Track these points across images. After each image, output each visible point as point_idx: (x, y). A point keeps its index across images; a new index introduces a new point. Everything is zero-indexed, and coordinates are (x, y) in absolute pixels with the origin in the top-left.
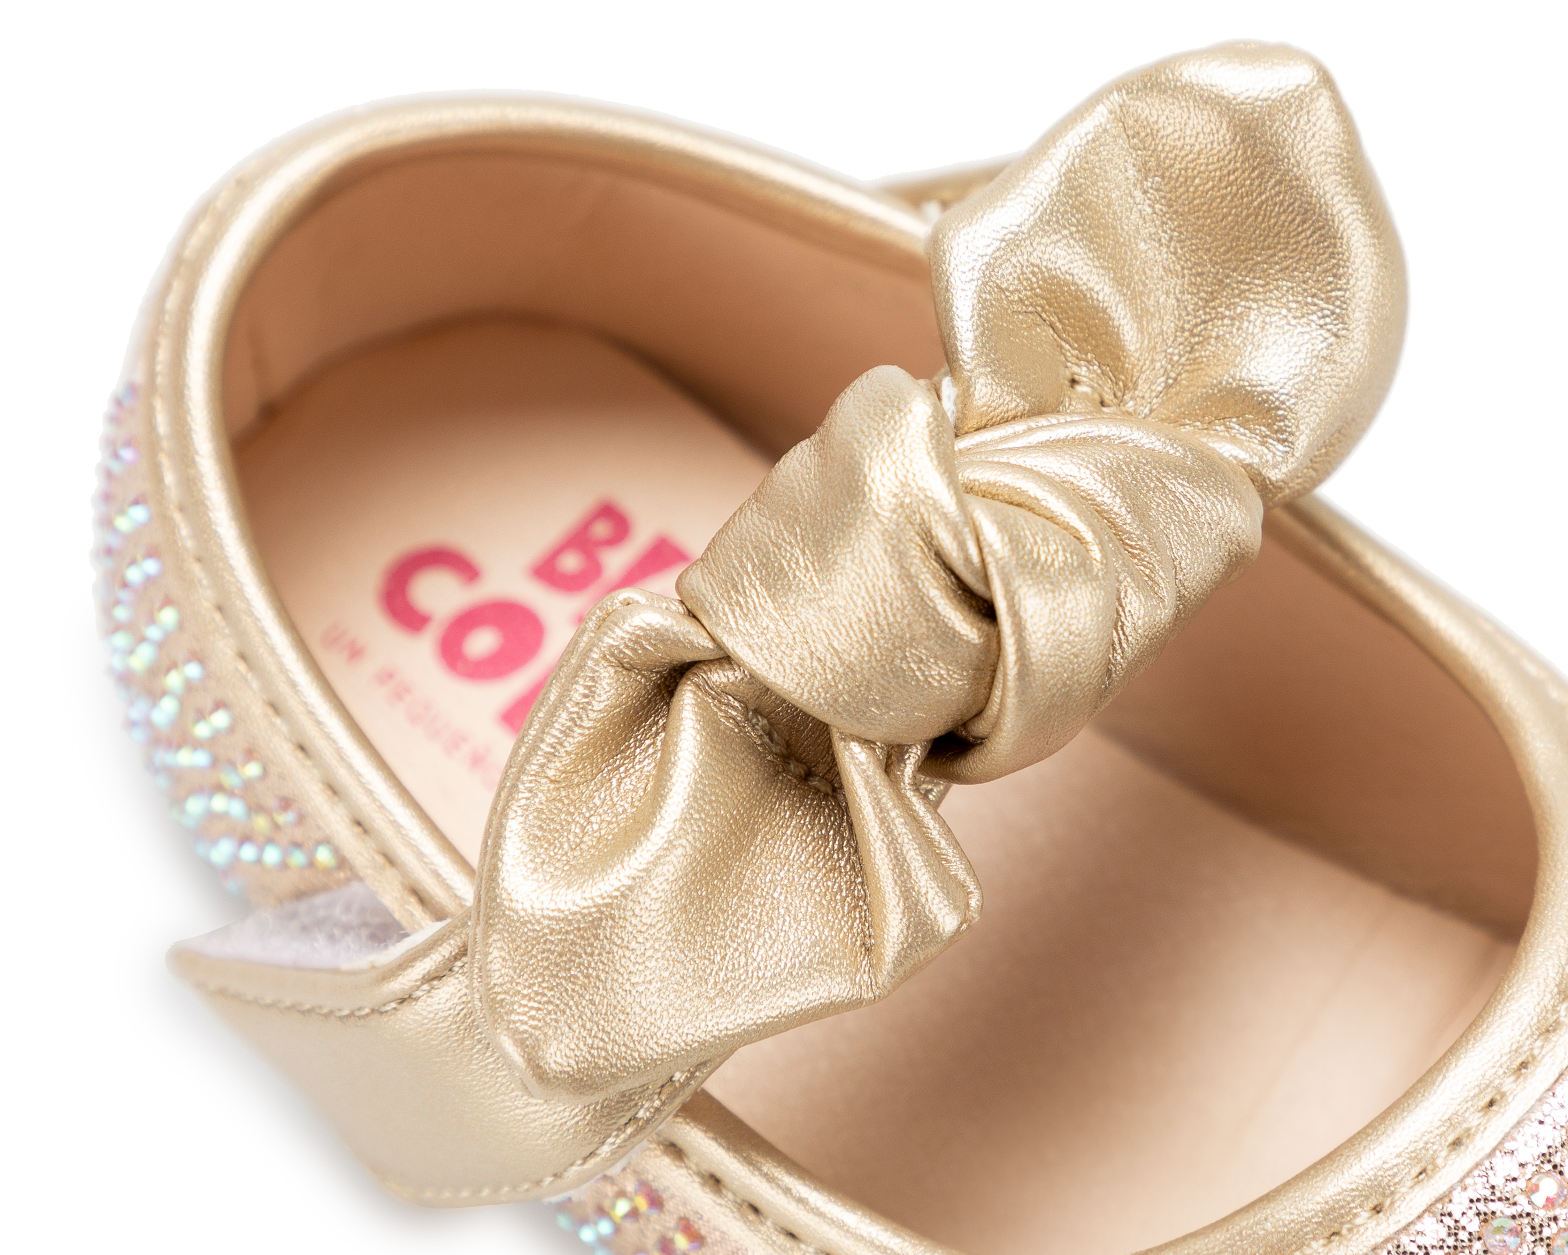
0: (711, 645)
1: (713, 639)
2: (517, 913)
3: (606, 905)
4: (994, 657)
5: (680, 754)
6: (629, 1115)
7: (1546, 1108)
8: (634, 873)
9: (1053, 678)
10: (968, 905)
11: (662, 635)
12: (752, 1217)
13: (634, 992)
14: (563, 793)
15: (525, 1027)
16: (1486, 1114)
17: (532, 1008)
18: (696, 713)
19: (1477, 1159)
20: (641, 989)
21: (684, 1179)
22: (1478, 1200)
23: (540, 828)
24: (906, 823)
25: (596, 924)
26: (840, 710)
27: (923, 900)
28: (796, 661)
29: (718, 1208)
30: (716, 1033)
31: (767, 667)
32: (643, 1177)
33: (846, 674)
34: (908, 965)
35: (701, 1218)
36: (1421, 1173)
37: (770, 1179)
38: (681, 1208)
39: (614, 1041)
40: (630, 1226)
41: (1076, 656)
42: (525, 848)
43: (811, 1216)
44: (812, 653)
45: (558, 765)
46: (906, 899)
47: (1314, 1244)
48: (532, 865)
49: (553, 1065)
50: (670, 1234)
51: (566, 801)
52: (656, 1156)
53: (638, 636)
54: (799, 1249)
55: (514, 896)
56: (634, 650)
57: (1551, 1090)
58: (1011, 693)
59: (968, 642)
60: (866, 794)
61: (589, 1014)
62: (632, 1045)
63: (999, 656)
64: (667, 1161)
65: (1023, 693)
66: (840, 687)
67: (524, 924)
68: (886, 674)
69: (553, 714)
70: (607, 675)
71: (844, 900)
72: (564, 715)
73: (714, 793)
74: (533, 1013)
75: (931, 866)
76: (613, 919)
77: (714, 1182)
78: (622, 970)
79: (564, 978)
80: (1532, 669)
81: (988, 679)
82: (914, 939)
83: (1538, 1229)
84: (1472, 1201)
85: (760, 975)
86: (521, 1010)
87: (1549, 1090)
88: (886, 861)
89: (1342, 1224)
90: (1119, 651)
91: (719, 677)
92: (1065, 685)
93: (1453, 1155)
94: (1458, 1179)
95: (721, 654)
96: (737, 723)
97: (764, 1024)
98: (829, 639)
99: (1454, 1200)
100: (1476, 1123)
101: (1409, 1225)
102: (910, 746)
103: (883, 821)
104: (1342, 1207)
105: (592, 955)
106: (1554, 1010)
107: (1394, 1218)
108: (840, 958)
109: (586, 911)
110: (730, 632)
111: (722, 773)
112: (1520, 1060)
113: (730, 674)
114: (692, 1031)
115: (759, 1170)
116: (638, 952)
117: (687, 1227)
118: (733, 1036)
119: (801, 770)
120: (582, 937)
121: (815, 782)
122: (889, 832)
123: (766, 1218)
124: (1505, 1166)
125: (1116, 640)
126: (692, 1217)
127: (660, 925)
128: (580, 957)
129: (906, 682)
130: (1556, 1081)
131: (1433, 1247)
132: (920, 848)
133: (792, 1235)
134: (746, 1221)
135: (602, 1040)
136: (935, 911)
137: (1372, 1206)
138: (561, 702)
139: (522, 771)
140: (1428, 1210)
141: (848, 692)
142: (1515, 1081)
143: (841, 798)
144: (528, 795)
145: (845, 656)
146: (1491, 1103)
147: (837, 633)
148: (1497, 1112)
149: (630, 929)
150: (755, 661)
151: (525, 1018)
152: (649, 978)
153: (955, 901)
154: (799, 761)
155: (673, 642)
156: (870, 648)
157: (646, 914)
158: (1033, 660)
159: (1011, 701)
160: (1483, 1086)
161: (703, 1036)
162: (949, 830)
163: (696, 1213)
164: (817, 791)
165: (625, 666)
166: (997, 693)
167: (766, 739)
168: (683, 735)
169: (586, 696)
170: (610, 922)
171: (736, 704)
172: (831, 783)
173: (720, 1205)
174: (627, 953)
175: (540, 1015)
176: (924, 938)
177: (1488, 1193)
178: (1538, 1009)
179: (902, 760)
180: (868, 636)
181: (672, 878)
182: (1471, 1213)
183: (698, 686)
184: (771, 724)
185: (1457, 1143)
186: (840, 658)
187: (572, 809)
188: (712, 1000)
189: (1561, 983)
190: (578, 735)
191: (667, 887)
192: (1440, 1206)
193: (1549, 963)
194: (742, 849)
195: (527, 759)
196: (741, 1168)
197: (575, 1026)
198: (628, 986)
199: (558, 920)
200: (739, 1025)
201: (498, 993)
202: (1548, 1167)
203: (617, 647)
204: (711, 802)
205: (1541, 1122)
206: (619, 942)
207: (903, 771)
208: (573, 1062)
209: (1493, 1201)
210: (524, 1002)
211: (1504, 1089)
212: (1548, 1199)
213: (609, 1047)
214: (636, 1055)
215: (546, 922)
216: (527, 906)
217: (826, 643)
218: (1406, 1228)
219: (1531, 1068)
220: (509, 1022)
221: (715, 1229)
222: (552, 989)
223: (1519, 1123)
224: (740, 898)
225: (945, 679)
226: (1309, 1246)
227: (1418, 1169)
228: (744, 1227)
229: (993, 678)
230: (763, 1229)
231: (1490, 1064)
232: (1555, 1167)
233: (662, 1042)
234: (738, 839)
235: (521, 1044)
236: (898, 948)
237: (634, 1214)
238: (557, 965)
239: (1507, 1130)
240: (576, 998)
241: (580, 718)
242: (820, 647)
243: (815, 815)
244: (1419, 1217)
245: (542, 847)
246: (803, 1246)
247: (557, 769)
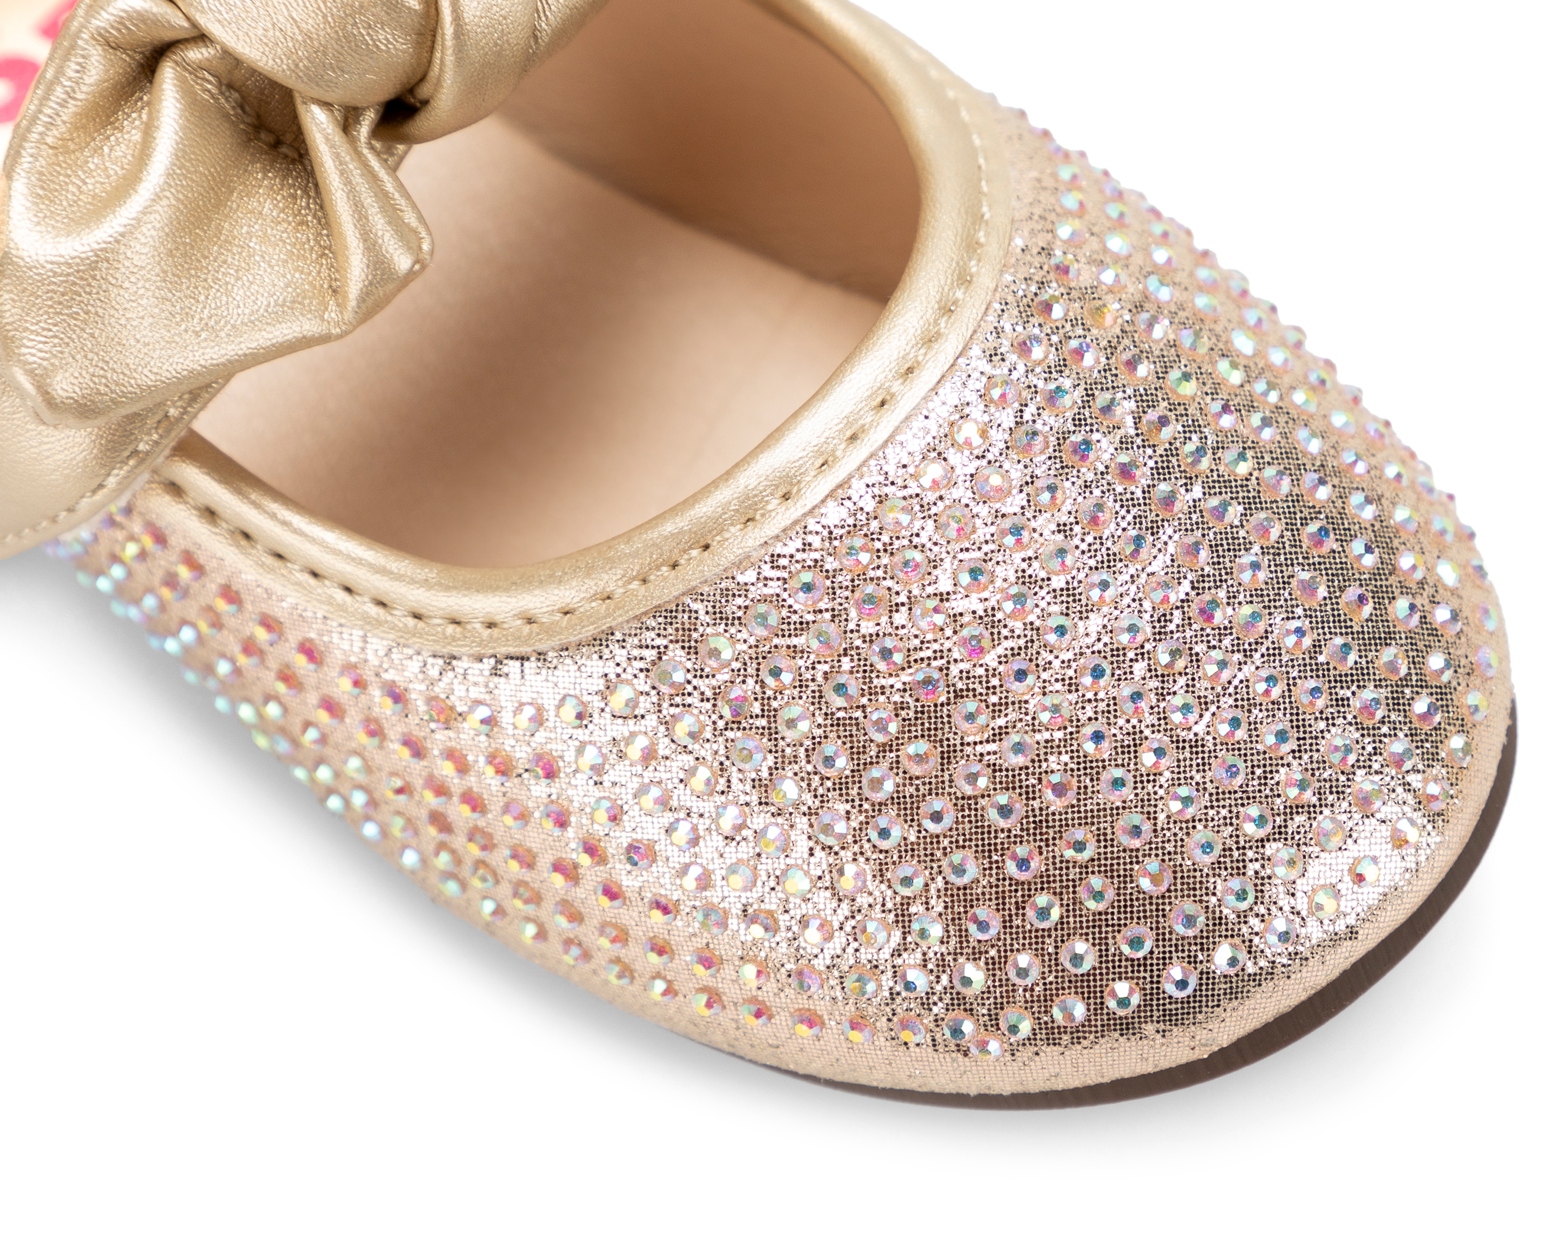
0: (186, 24)
1: (188, 18)
2: (23, 259)
3: (101, 250)
4: (433, 22)
5: (162, 119)
6: (131, 448)
7: (931, 405)
8: (126, 222)
9: (485, 37)
10: (420, 248)
11: (142, 16)
12: (244, 542)
13: (129, 327)
14: (61, 158)
15: (35, 359)
16: (878, 412)
17: (40, 342)
18: (175, 85)
19: (872, 449)
20: (134, 323)
21: (183, 513)
22: (873, 485)
23: (42, 188)
24: (362, 175)
25: (93, 266)
26: (301, 74)
27: (380, 241)
28: (260, 32)
29: (213, 536)
30: (203, 363)
31: (235, 38)
32: (147, 517)
33: (305, 41)
34: (370, 301)
35: (200, 547)
36: (823, 465)
37: (257, 505)
38: (181, 541)
39: (113, 370)
40: (139, 568)
41: (505, 18)
42: (28, 204)
43: (294, 536)
44: (274, 25)
45: (55, 132)
46: (365, 241)
47: (732, 529)
48: (35, 219)
49: (60, 392)
50: (173, 569)
51: (64, 165)
52: (158, 495)
53: (122, 18)
54: (287, 567)
55: (21, 246)
56: (119, 30)
57: (935, 390)
58: (449, 52)
59: (409, 8)
60: (327, 149)
61: (90, 346)
62: (128, 373)
63: (437, 22)
64: (167, 498)
65: (460, 51)
66: (300, 53)
67: (30, 269)
68: (339, 39)
69: (49, 90)
70: (95, 52)
71: (312, 248)
72: (59, 89)
73: (194, 153)
74: (41, 346)
75: (386, 212)
76: (108, 261)
77: (210, 514)
78: (117, 307)
79: (67, 315)
80: (914, 54)
81: (429, 43)
82: (374, 276)
83: (926, 507)
84: (868, 486)
85: (240, 311)
86: (30, 344)
87: (932, 389)
88: (347, 208)
89: (756, 510)
90: (543, 19)
91: (195, 54)
92: (496, 44)
93: (851, 447)
94: (855, 466)
95: (194, 33)
96: (212, 96)
97: (245, 355)
98: (288, 10)
99: (853, 486)
100: (869, 419)
101: (814, 508)
102: (364, 109)
103: (342, 173)
104: (756, 496)
105: (90, 294)
106: (936, 323)
107: (801, 503)
108: (310, 298)
109: (83, 255)
110: (203, 12)
111: (200, 135)
112: (907, 366)
113: (204, 50)
114: (181, 360)
115: (247, 498)
116: (131, 291)
117: (189, 559)
118: (218, 365)
119: (271, 139)
120: (82, 279)
121: (284, 149)
122: (348, 182)
123: (256, 542)
124: (895, 455)
125: (540, 8)
126: (192, 549)
127: (150, 267)
128: (80, 296)
129: (357, 46)
130: (939, 382)
131: (835, 526)
132: (376, 196)
133: (280, 556)
134: (238, 546)
135: (102, 369)
136: (391, 251)
137: (781, 494)
138: (57, 78)
139: (24, 139)
140: (831, 495)
141: (307, 58)
142: (903, 383)
143: (307, 162)
144: (31, 159)
145: (304, 25)
146: (883, 404)
147: (295, 5)
148: (888, 410)
149: (123, 270)
150: (225, 35)
151: (33, 351)
152: (141, 314)
153: (408, 242)
154: (270, 131)
155: (152, 21)
156: (325, 16)
157: (136, 258)
158: (467, 21)
159: (450, 59)
160: (875, 388)
161: (191, 365)
162: (402, 185)
163: (195, 544)
164: (286, 156)
165: (111, 45)
166: (438, 55)
167: (239, 111)
168: (165, 103)
169: (78, 72)
170: (105, 265)
171: (211, 78)
172: (298, 150)
173: (216, 534)
174: (122, 292)
175: (46, 348)
176: (383, 274)
177: (881, 478)
178: (921, 323)
179: (358, 122)
180: (322, 5)
181: (158, 226)
182: (868, 497)
183: (176, 62)
184: (243, 97)
185: (853, 438)
186: (298, 27)
187: (69, 172)
188: (197, 334)
189: (941, 300)
190: (72, 107)
191: (154, 233)
192: (840, 491)
193: (931, 284)
194: (219, 204)
195: (29, 130)
196: (232, 497)
197: (78, 357)
198: (123, 321)
199: (58, 264)
200: (223, 356)
201: (9, 331)
202: (934, 454)
203: (104, 28)
204: (190, 160)
205: (926, 417)
206: (114, 281)
207: (358, 132)
208: (77, 390)
209: (886, 485)
210: (32, 337)
211: (893, 390)
212: (934, 481)
213: (109, 376)
214: (133, 382)
215: (49, 266)
216: (33, 254)
217: (286, 13)
218: (811, 512)
219: (916, 372)
220: (20, 355)
221: (213, 556)
222: (55, 325)
223: (907, 418)
224: (220, 247)
225: (392, 44)
226: (728, 530)
227: (821, 461)
228: (237, 551)
229: (433, 42)
230: (254, 552)
231: (881, 369)
232: (940, 454)
233: (155, 370)
234: (216, 194)
235: (31, 373)
236: (361, 285)
237: (143, 555)
238: (60, 303)
239: (897, 424)
240: (78, 331)
241: (74, 92)
242: (281, 19)
243: (285, 178)
244: (823, 501)
245: (43, 203)
246: (289, 565)
247: (55, 137)
